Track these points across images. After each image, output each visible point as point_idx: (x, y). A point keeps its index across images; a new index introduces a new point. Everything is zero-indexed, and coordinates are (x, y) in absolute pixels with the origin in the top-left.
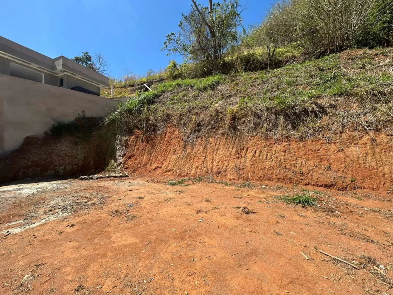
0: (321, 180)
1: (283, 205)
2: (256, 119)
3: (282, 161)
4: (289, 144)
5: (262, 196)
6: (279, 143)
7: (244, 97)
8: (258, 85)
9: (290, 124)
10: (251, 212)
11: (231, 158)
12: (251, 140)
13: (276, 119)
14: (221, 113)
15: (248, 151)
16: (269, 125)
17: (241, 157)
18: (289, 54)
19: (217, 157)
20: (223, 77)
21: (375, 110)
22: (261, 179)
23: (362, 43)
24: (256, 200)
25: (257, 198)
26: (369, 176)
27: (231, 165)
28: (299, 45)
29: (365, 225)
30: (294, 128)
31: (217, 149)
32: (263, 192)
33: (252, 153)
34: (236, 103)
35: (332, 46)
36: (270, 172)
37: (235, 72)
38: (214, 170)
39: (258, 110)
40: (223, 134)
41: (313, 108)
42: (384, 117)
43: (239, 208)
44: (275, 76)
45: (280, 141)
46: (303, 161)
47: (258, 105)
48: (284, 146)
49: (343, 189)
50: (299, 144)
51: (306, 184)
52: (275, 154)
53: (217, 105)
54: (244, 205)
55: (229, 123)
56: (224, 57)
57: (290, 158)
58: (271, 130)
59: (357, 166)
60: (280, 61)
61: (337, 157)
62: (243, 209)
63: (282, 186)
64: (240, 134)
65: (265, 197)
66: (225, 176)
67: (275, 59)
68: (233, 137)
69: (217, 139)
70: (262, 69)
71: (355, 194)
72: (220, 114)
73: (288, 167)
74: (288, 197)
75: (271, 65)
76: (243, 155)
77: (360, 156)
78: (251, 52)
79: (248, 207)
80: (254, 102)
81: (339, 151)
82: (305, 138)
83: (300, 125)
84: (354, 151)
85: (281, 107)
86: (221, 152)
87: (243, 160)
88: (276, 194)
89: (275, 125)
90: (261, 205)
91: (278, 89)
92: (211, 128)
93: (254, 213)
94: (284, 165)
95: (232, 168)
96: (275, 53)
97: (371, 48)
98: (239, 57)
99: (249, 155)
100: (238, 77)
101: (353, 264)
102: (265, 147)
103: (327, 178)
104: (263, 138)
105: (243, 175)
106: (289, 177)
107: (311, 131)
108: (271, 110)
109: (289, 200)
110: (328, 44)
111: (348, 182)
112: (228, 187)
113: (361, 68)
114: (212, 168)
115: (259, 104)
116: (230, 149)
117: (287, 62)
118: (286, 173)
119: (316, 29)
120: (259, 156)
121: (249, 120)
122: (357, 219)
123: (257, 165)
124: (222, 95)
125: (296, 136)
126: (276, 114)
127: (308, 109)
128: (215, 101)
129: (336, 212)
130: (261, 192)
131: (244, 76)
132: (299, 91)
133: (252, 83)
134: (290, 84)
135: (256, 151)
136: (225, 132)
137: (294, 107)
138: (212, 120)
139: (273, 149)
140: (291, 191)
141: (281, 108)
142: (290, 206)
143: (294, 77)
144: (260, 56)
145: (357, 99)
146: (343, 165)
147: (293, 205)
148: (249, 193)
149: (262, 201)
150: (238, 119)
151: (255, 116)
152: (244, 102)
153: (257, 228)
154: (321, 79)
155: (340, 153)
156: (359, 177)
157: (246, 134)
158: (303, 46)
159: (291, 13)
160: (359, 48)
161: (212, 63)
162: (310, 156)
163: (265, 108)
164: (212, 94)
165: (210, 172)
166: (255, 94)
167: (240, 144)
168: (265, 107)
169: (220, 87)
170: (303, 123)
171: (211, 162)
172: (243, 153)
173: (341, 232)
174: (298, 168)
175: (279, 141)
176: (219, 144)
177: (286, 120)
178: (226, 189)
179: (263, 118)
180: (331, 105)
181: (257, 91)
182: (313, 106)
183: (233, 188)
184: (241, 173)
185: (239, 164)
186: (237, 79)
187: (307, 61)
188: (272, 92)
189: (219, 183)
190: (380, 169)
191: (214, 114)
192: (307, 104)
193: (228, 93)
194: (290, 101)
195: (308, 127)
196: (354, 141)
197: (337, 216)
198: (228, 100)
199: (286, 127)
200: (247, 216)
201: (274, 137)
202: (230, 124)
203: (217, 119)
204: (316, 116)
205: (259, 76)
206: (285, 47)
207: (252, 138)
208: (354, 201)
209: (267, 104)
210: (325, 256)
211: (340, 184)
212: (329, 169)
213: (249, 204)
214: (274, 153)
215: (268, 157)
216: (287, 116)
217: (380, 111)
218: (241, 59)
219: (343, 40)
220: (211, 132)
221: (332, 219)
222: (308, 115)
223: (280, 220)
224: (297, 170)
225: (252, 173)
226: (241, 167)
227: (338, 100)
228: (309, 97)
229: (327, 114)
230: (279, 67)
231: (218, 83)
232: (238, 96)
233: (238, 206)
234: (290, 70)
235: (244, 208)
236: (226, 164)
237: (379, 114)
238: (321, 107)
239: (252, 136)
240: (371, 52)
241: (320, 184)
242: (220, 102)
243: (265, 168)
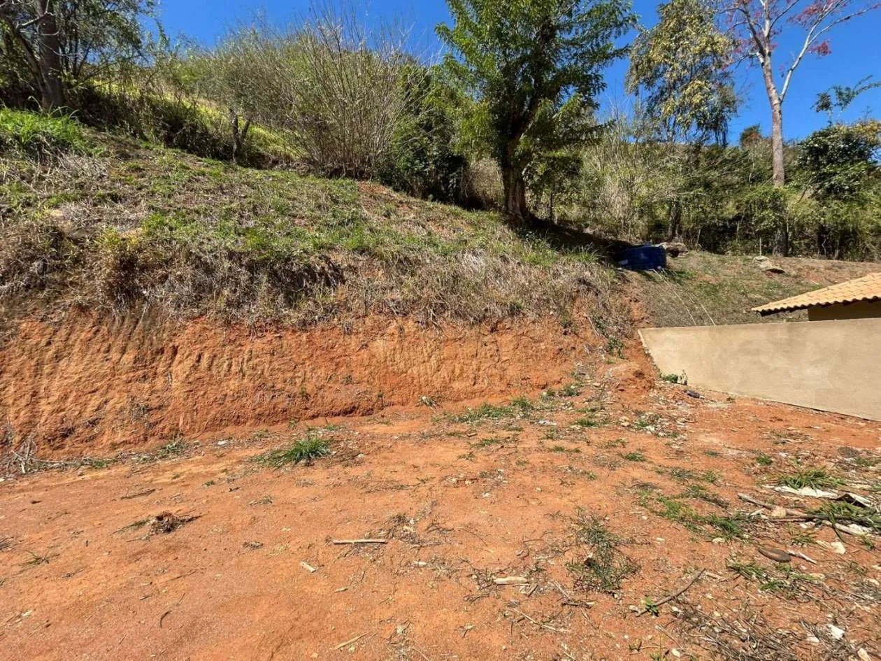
0: (338, 403)
1: (265, 474)
2: (202, 276)
3: (266, 374)
4: (280, 337)
5: (215, 468)
6: (260, 334)
7: (164, 213)
8: (207, 191)
9: (282, 295)
10: (183, 521)
11: (117, 382)
12: (185, 328)
13: (251, 279)
14: (76, 242)
15: (178, 356)
16: (235, 291)
17: (155, 374)
18: (280, 148)
19: (56, 383)
20: (86, 132)
21: (402, 283)
22: (216, 424)
23: (387, 180)
24: (200, 483)
25: (203, 476)
26: (398, 384)
27: (117, 400)
28: (297, 139)
29: (394, 464)
30: (290, 303)
31: (58, 357)
32: (221, 456)
33: (189, 363)
34: (137, 223)
35: (349, 166)
36: (237, 404)
37: (134, 135)
38: (42, 430)
39: (204, 252)
40: (82, 309)
41: (323, 268)
42: (411, 296)
43: (140, 524)
44: (248, 184)
45: (261, 331)
46: (308, 370)
47: (205, 241)
48: (270, 342)
49: (369, 412)
50: (300, 335)
51: (313, 417)
52: (249, 360)
53: (56, 213)
54: (159, 511)
55: (109, 275)
56: (91, 75)
57: (282, 367)
58: (239, 305)
59: (385, 370)
60: (261, 156)
61: (359, 357)
62: (154, 524)
63: (267, 431)
64: (150, 311)
65: (224, 468)
66: (93, 438)
67: (251, 148)
68: (123, 318)
69: (60, 323)
70: (216, 156)
71: (383, 416)
72: (67, 243)
73: (278, 386)
74: (279, 451)
75: (239, 155)
76: (160, 369)
77: (388, 354)
78: (187, 102)
79: (173, 510)
80: (195, 231)
81: (362, 348)
82: (310, 324)
83: (300, 297)
84: (380, 346)
85: (260, 254)
86: (73, 367)
87: (159, 383)
88: (253, 452)
89: (250, 294)
90: (212, 491)
91: (256, 214)
92: (27, 287)
93: (190, 520)
94: (270, 384)
95: (122, 409)
96: (249, 133)
97: (396, 190)
98: (149, 100)
99: (181, 368)
100: (142, 152)
101: (380, 538)
102: (224, 346)
103: (345, 397)
104: (220, 322)
105: (161, 426)
106: (281, 406)
107: (320, 311)
108: (240, 259)
109: (280, 457)
110: (344, 160)
111: (375, 399)
112: (101, 473)
113: (386, 216)
114: (31, 423)
115: (209, 240)
116: (114, 355)
117: (275, 162)
118: (275, 401)
119: (325, 123)
120: (209, 368)
121: (181, 276)
122: (385, 458)
123: (202, 393)
124: (81, 186)
125: (294, 320)
126: (252, 267)
127: (315, 268)
128: (49, 197)
129: (359, 456)
130: (213, 458)
131: (162, 157)
132: (299, 229)
133: (190, 181)
134: (282, 211)
135: (200, 357)
136: (92, 303)
137: (288, 259)
138: (32, 258)
139: (244, 348)
140: (284, 437)
141: (262, 257)
142: (282, 471)
143: (289, 199)
144: (212, 123)
145: (381, 264)
146: (367, 372)
147: (288, 467)
148: (179, 470)
149: (216, 480)
150: (143, 269)
151: (197, 267)
152: (161, 223)
153: (198, 560)
154: (334, 216)
155: (363, 351)
156: (387, 388)
157: (172, 311)
158: (305, 146)
159: (280, 67)
160: (383, 184)
161: (34, 69)
162: (320, 360)
163: (224, 251)
164: (32, 172)
165: (18, 438)
166: (197, 212)
167: (151, 339)
168: (226, 248)
169: (70, 160)
170: (306, 294)
171: (23, 402)
172: (161, 364)
173: (364, 490)
174: (298, 385)
175: (258, 330)
176: (67, 339)
177: (274, 285)
178: (96, 479)
179: (219, 275)
180: (349, 266)
181: (204, 206)
182: (323, 264)
183: (123, 469)
184: (151, 421)
185: (146, 397)
186: (138, 157)
187: (311, 175)
188: (242, 217)
189: (63, 468)
190: (409, 371)
191: (40, 241)
192: (312, 258)
193: (103, 188)
194: (280, 244)
195: (315, 302)
196: (380, 329)
197: (360, 463)
198: (106, 207)
199: (273, 300)
200: (169, 536)
201: (248, 322)
202: (111, 280)
203: (57, 257)
204: (328, 283)
205: (207, 170)
206: (270, 129)
207: (189, 324)
208: (381, 429)
209: (229, 243)
210: (341, 547)
211: (364, 404)
212: (349, 380)
213: (179, 499)
214: (246, 357)
215: (233, 368)
216: (274, 275)
217: (407, 286)
218: (153, 107)
219: (363, 162)
220: (25, 298)
221: (355, 471)
222: (315, 280)
223: (260, 513)
224: (296, 390)
225: (188, 415)
226: (154, 403)
227: (358, 260)
228: (315, 245)
229: (344, 282)
230: (259, 168)
231: (63, 145)
232: (143, 204)
233: (139, 519)
234: (281, 181)
235: (160, 518)
236: (95, 401)
237: (405, 290)
238: (336, 269)
239: (188, 319)
240: (395, 195)
241: (336, 411)
242: (72, 207)
243: (226, 395)
